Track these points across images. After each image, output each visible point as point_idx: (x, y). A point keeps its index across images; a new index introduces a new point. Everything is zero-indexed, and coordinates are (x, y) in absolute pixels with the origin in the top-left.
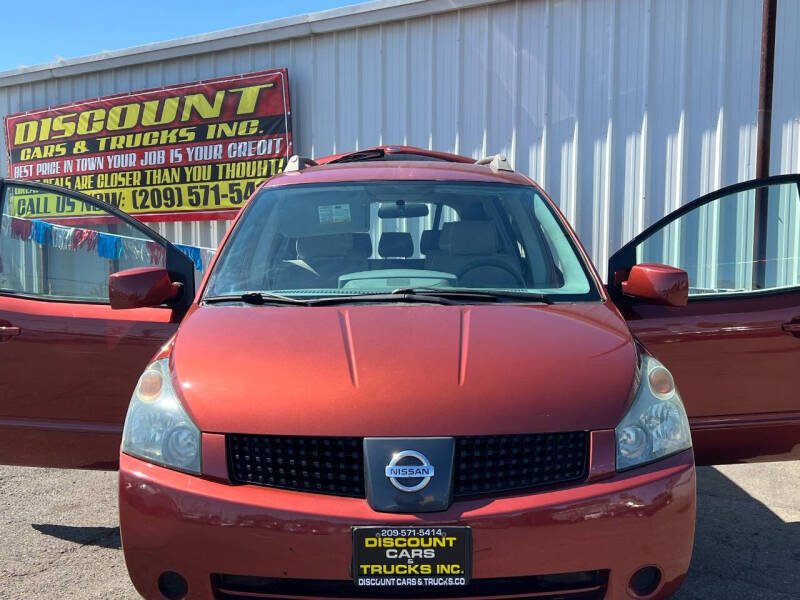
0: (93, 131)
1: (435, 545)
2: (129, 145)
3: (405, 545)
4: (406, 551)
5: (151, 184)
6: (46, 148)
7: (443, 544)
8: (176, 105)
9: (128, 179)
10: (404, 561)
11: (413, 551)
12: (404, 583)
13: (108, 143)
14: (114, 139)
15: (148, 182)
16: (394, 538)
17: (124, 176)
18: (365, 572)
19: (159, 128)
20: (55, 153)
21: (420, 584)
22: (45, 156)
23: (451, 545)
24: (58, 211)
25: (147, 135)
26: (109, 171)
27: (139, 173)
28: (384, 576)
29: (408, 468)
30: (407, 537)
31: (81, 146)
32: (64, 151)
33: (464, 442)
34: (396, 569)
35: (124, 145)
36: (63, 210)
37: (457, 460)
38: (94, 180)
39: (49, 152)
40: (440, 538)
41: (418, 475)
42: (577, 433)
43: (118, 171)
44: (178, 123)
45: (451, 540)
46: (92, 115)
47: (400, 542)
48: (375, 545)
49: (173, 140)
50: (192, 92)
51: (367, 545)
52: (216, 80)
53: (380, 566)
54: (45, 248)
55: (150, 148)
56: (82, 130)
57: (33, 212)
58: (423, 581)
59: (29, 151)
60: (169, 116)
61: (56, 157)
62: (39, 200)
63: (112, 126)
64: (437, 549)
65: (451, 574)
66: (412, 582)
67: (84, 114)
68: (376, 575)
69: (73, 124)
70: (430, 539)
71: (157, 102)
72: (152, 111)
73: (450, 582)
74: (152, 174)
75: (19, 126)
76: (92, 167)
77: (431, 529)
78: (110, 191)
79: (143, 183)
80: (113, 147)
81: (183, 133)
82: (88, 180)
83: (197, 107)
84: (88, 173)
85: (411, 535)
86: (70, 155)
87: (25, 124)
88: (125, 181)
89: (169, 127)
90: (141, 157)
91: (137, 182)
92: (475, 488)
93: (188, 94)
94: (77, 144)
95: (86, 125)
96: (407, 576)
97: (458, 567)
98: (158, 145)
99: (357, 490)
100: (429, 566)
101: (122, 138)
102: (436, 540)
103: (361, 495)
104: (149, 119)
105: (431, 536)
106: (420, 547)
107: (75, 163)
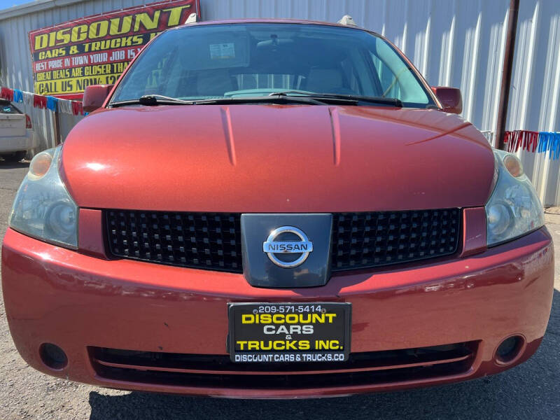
0: (81, 39)
1: (314, 321)
2: (103, 48)
3: (283, 321)
4: (283, 327)
5: (117, 72)
6: (54, 51)
7: (322, 321)
8: (130, 21)
9: (103, 69)
10: (282, 336)
11: (292, 327)
12: (282, 358)
13: (90, 46)
14: (94, 44)
15: (115, 71)
16: (272, 314)
17: (100, 67)
18: (242, 348)
19: (121, 36)
20: (59, 54)
21: (299, 359)
22: (53, 56)
23: (331, 321)
24: (63, 90)
25: (113, 41)
26: (91, 65)
27: (110, 65)
28: (261, 352)
29: (286, 243)
30: (285, 314)
31: (74, 49)
32: (64, 53)
33: (342, 219)
34: (273, 345)
35: (100, 48)
36: (66, 90)
37: (335, 237)
38: (83, 70)
39: (55, 53)
40: (320, 315)
41: (297, 251)
42: (450, 211)
43: (97, 64)
44: (132, 33)
45: (331, 316)
46: (80, 29)
47: (278, 319)
48: (252, 321)
49: (129, 44)
50: (140, 12)
51: (244, 321)
52: (155, 4)
53: (257, 343)
54: (57, 113)
55: (116, 49)
56: (74, 39)
57: (48, 92)
58: (302, 357)
59: (44, 53)
60: (126, 28)
61: (60, 57)
62: (51, 83)
63: (92, 36)
64: (317, 325)
65: (330, 350)
66: (290, 358)
67: (75, 28)
68: (253, 351)
69: (69, 35)
70: (309, 316)
71: (119, 19)
72: (115, 25)
73: (329, 358)
74: (117, 66)
75: (37, 38)
76: (81, 63)
77: (310, 306)
78: (93, 77)
79: (112, 72)
80: (93, 49)
81: (135, 39)
82: (79, 70)
83: (143, 22)
84: (79, 66)
85: (290, 312)
86: (68, 55)
87: (40, 36)
88: (101, 71)
89: (126, 35)
90: (110, 55)
91: (108, 71)
92: (352, 263)
93: (137, 14)
94: (72, 48)
95: (76, 36)
96: (285, 351)
97: (337, 342)
98: (120, 47)
99: (235, 265)
100: (308, 342)
101: (98, 43)
102: (315, 316)
103: (239, 270)
104: (114, 31)
105: (311, 312)
106: (299, 323)
107: (71, 60)
